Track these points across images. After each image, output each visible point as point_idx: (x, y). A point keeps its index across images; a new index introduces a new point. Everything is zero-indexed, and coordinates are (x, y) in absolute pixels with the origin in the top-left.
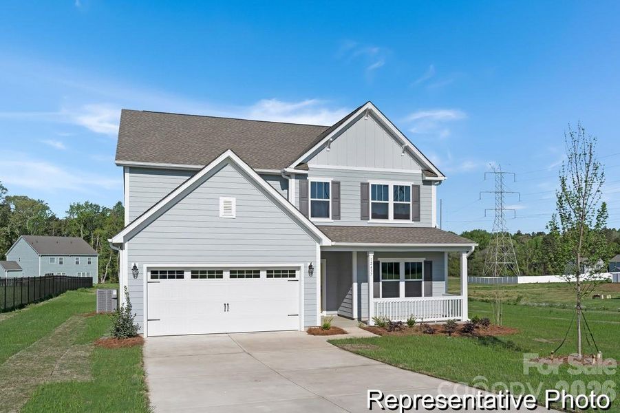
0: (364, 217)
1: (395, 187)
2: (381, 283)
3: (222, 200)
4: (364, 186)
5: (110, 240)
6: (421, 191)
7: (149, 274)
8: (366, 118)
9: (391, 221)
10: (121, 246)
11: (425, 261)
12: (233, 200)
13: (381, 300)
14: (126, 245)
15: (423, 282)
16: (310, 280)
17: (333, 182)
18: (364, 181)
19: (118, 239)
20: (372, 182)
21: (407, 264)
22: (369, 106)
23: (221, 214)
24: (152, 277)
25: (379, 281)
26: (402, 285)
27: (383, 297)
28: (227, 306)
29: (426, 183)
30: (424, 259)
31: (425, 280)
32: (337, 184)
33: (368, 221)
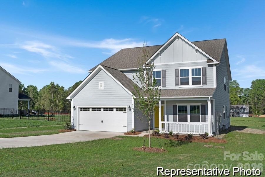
0: (177, 84)
1: (193, 70)
2: (178, 115)
3: (100, 82)
4: (177, 71)
5: (66, 98)
6: (207, 70)
7: (80, 109)
8: (178, 40)
9: (191, 86)
10: (71, 100)
11: (201, 105)
12: (103, 82)
13: (178, 123)
14: (73, 99)
15: (200, 116)
16: (130, 112)
17: (162, 70)
18: (177, 68)
19: (69, 98)
20: (180, 68)
21: (191, 106)
22: (177, 34)
23: (99, 88)
24: (81, 110)
25: (177, 114)
26: (189, 117)
27: (179, 121)
28: (102, 122)
29: (209, 66)
30: (201, 104)
31: (201, 115)
32: (164, 71)
33: (179, 87)
